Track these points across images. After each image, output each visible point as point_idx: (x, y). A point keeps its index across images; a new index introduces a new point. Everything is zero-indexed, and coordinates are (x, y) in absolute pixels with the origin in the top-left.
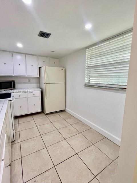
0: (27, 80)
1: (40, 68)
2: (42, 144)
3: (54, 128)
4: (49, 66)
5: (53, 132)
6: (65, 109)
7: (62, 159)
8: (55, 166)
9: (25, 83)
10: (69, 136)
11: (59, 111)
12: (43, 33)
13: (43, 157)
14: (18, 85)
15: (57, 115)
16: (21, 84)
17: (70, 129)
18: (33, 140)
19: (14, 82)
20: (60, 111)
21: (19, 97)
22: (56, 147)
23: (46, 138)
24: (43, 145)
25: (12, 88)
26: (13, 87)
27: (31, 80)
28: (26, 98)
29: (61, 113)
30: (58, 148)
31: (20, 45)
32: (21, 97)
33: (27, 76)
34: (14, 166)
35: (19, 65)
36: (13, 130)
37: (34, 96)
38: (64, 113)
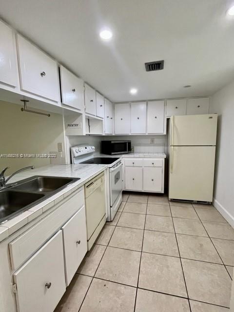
0: (149, 141)
1: (168, 120)
2: (138, 243)
3: (171, 227)
4: (186, 114)
5: (165, 234)
6: (213, 200)
7: (154, 286)
8: (138, 287)
9: (145, 145)
10: (192, 256)
11: (198, 201)
12: (150, 65)
13: (130, 262)
14: (137, 147)
15: (190, 206)
16: (140, 146)
17: (201, 245)
18: (132, 232)
19: (130, 143)
20: (199, 203)
21: (132, 165)
22: (157, 260)
23: (150, 238)
24: (139, 245)
25: (126, 151)
26: (129, 151)
27: (155, 140)
28: (141, 167)
29: (200, 206)
30: (158, 264)
31: (134, 91)
32: (135, 165)
33: (147, 134)
34: (97, 251)
35: (138, 118)
36: (111, 207)
37: (152, 165)
38: (208, 208)
